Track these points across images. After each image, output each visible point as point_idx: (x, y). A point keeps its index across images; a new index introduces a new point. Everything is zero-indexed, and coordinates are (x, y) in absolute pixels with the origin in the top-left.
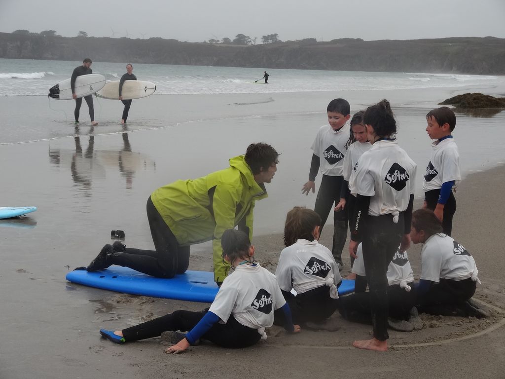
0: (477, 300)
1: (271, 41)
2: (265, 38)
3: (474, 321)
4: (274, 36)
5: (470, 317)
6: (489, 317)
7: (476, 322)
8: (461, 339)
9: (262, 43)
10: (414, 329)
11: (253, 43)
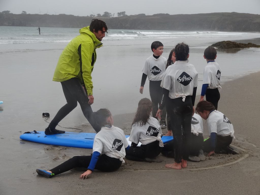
0: (232, 145)
1: (122, 15)
2: (119, 14)
3: (231, 156)
4: (123, 13)
5: (229, 154)
6: (239, 154)
7: (232, 156)
8: (225, 165)
9: (117, 16)
10: (201, 161)
11: (113, 16)
